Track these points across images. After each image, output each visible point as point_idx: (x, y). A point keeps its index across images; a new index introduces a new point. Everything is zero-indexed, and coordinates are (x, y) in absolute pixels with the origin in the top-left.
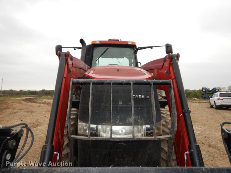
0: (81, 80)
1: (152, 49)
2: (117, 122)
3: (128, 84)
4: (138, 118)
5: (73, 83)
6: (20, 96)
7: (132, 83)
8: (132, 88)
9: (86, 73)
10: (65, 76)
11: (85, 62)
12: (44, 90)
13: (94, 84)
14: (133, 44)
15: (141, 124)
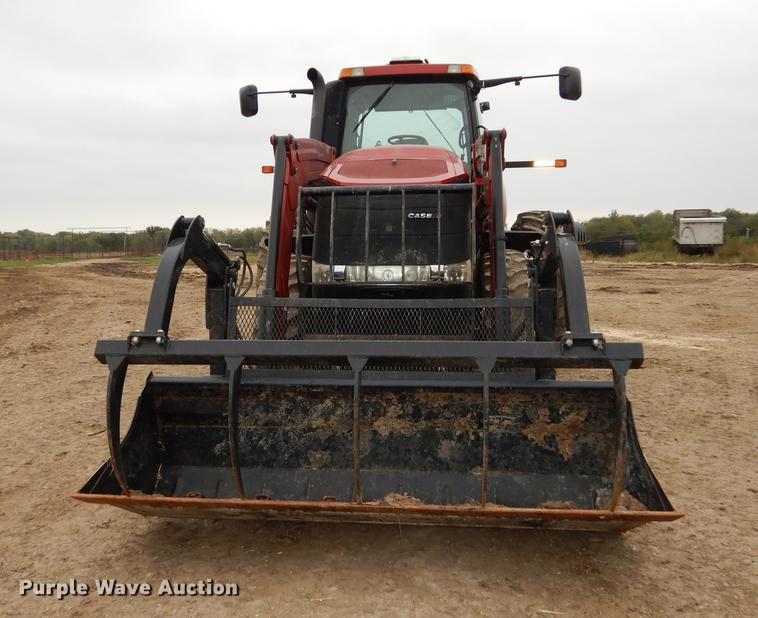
0: (315, 189)
1: (518, 84)
2: (379, 261)
3: (396, 192)
4: (417, 253)
5: (303, 195)
6: (67, 255)
7: (403, 191)
8: (403, 200)
9: (326, 173)
10: (287, 182)
11: (323, 141)
12: (158, 229)
13: (338, 194)
14: (464, 71)
15: (423, 264)
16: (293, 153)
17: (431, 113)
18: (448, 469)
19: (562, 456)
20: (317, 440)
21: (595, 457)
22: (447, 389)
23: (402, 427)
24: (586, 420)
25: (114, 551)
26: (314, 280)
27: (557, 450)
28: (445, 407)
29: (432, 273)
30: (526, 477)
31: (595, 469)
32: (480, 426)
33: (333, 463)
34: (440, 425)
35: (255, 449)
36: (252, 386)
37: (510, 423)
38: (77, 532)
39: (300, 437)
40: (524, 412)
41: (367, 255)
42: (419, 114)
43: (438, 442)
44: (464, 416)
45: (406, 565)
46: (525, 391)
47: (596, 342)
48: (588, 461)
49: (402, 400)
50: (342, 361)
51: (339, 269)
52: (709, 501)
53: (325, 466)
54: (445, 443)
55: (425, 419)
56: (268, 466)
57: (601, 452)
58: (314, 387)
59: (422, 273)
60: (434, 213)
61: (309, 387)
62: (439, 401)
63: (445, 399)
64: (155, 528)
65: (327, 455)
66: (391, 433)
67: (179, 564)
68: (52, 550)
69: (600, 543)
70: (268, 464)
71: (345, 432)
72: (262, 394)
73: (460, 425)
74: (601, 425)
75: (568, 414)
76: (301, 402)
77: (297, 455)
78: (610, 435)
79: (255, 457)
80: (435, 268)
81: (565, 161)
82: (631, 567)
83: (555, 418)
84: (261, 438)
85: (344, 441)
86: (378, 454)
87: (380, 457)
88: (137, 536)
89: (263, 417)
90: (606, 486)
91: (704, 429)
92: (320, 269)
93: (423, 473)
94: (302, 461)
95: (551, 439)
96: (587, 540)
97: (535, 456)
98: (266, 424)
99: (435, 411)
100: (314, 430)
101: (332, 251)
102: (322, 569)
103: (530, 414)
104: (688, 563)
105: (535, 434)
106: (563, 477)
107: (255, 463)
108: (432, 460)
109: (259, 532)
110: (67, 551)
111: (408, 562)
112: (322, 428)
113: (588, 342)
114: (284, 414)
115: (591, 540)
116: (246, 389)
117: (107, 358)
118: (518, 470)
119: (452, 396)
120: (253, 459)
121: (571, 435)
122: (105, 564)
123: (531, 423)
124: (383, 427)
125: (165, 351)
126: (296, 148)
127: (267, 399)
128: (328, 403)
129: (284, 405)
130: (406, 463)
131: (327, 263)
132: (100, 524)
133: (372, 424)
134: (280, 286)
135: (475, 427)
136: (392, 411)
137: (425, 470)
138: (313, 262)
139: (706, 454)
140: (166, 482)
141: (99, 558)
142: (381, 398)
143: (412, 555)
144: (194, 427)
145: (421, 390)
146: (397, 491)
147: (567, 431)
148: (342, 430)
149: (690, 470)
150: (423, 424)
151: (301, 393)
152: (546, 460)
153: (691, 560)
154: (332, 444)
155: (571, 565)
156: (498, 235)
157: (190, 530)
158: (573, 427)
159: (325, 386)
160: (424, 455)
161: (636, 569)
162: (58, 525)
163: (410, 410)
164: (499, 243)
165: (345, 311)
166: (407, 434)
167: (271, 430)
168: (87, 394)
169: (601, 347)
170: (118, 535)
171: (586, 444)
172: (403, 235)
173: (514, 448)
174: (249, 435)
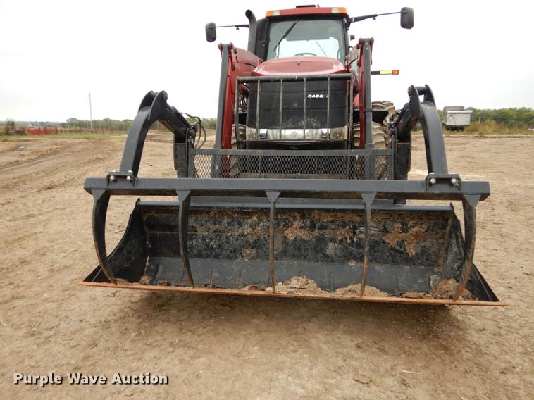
0: (247, 78)
1: (374, 19)
3: (300, 80)
4: (313, 121)
5: (239, 82)
7: (305, 79)
8: (305, 85)
9: (255, 70)
10: (229, 75)
11: (255, 54)
13: (262, 81)
14: (341, 12)
15: (317, 128)
16: (234, 55)
17: (319, 41)
18: (333, 261)
19: (408, 254)
20: (247, 242)
21: (430, 254)
22: (334, 210)
23: (302, 234)
24: (426, 231)
25: (114, 315)
26: (247, 139)
27: (405, 250)
28: (332, 222)
29: (323, 134)
30: (383, 267)
31: (429, 262)
32: (355, 234)
33: (258, 257)
34: (328, 233)
35: (208, 247)
36: (204, 207)
37: (374, 232)
38: (95, 299)
39: (237, 240)
40: (384, 226)
41: (281, 122)
42: (313, 42)
43: (326, 244)
44: (344, 227)
45: (305, 329)
46: (387, 212)
47: (454, 180)
48: (425, 257)
49: (303, 217)
50: (262, 194)
51: (263, 131)
52: (500, 281)
53: (253, 258)
54: (331, 245)
55: (319, 229)
56: (217, 258)
57: (434, 252)
58: (244, 208)
59: (317, 134)
60: (325, 94)
61: (241, 208)
62: (327, 218)
63: (331, 217)
64: (144, 297)
65: (254, 251)
66: (296, 238)
67: (155, 325)
68: (75, 312)
69: (435, 313)
70: (216, 257)
71: (266, 237)
72: (212, 213)
73: (342, 233)
74: (436, 234)
75: (414, 227)
76: (236, 217)
77: (235, 251)
78: (441, 241)
79: (208, 252)
80: (325, 131)
81: (398, 71)
82: (460, 333)
83: (405, 230)
84: (211, 241)
85: (266, 243)
86: (287, 251)
87: (288, 254)
88: (132, 303)
89: (213, 227)
90: (437, 273)
91: (485, 231)
92: (251, 131)
93: (316, 263)
94: (238, 255)
95: (401, 243)
96: (426, 311)
97: (391, 254)
98: (215, 232)
99: (325, 224)
100: (246, 236)
101: (258, 119)
102: (249, 332)
103: (388, 227)
104: (498, 330)
105: (391, 240)
106: (408, 267)
107: (208, 256)
108: (322, 255)
109: (210, 301)
110: (85, 314)
111: (307, 327)
112: (251, 234)
113: (447, 181)
114: (226, 225)
115: (428, 311)
116: (201, 209)
117: (93, 191)
118: (379, 262)
119: (336, 215)
120: (207, 254)
121: (415, 241)
122: (106, 325)
123: (388, 232)
124: (290, 234)
125: (134, 186)
126: (235, 52)
127: (215, 215)
128: (255, 218)
129: (226, 220)
130: (305, 257)
131: (255, 128)
132: (109, 294)
133: (283, 232)
134: (225, 142)
135: (351, 235)
136: (296, 224)
137: (318, 261)
138: (247, 127)
139: (491, 248)
140: (152, 267)
141: (104, 320)
142: (289, 215)
143: (309, 321)
144: (169, 233)
145: (316, 211)
146: (299, 275)
147: (412, 238)
148: (263, 236)
149: (482, 259)
150: (316, 233)
151: (236, 212)
152: (398, 256)
153: (500, 328)
154: (257, 245)
155: (418, 331)
156: (367, 108)
157: (167, 298)
158: (417, 235)
159: (252, 208)
160: (317, 252)
161: (464, 335)
162: (83, 294)
163: (308, 223)
164: (367, 113)
165: (265, 158)
166: (306, 239)
167: (219, 235)
168: (120, 207)
169: (457, 184)
170: (120, 302)
171: (425, 246)
172: (305, 108)
173: (376, 249)
174: (204, 238)
